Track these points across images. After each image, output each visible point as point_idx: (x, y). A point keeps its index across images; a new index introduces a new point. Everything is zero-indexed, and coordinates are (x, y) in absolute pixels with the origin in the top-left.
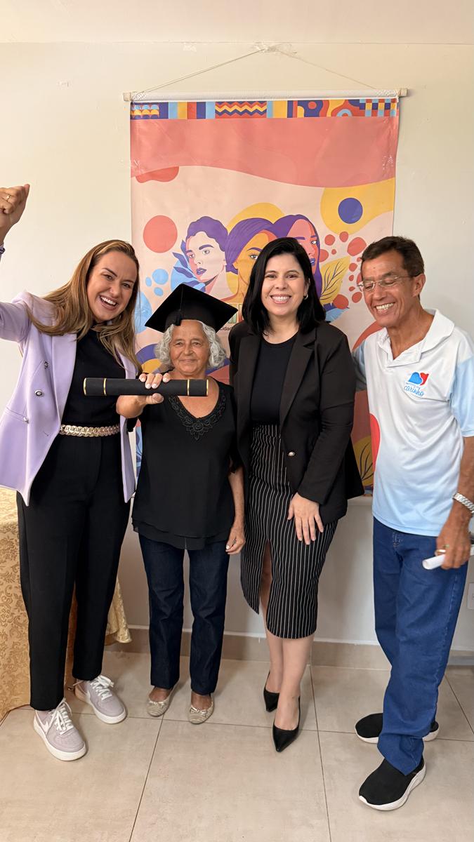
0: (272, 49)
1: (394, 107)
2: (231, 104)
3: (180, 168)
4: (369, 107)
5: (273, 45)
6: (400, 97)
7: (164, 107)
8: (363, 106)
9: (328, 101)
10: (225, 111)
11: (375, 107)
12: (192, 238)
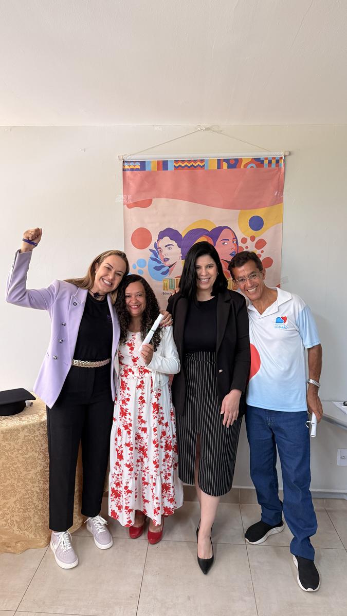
0: (207, 129)
1: (282, 162)
2: (183, 161)
3: (153, 200)
4: (266, 162)
5: (208, 127)
6: (285, 156)
7: (143, 164)
8: (262, 162)
9: (241, 159)
10: (180, 166)
11: (270, 162)
12: (161, 241)
